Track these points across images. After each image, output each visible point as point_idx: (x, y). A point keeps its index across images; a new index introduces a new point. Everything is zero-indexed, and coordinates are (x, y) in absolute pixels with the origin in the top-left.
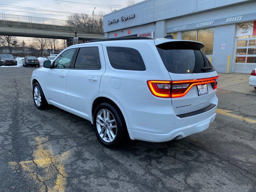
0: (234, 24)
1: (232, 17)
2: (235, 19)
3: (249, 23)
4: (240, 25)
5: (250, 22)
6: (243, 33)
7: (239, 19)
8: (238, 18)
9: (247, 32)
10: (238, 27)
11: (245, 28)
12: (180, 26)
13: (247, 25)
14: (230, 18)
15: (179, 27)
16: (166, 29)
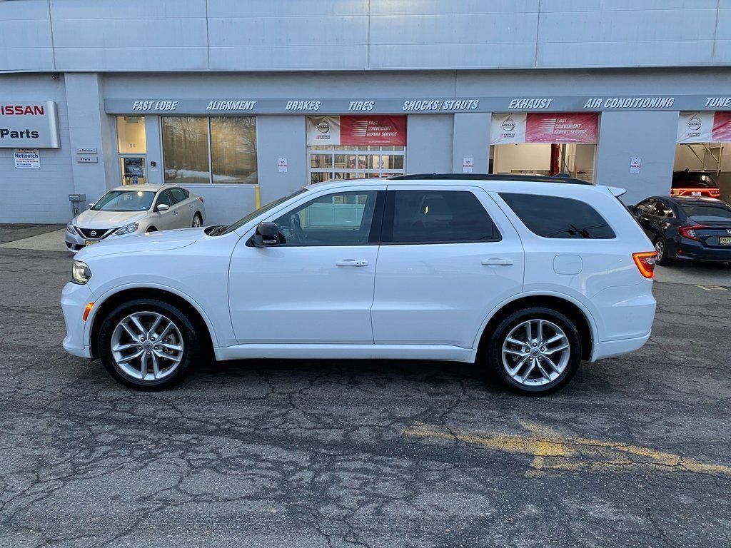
0: (302, 115)
1: (299, 100)
2: (306, 105)
3: (333, 120)
4: (313, 119)
5: (333, 116)
6: (321, 137)
7: (314, 107)
8: (311, 105)
9: (328, 137)
10: (309, 123)
11: (322, 127)
12: (157, 100)
13: (327, 123)
14: (293, 100)
15: (151, 103)
16: (105, 102)
